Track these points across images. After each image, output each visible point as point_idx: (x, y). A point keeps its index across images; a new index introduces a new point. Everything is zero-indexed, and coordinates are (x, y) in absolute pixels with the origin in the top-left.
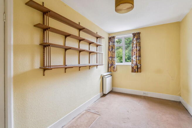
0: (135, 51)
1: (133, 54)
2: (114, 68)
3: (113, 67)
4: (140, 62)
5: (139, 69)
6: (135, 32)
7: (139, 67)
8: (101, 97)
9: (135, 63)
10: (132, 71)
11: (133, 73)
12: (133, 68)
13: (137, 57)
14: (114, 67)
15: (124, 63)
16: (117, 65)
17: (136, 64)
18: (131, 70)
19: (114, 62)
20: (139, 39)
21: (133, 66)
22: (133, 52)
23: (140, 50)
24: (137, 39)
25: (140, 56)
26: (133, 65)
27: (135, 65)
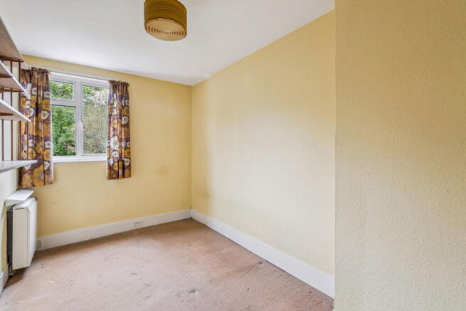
0: (116, 127)
1: (112, 133)
2: (47, 172)
3: (44, 172)
4: (129, 153)
5: (127, 171)
6: (117, 80)
7: (126, 164)
8: (4, 288)
9: (117, 156)
10: (110, 177)
11: (112, 181)
12: (111, 168)
13: (120, 140)
14: (49, 170)
15: (81, 157)
16: (55, 164)
17: (120, 159)
18: (107, 175)
19: (48, 154)
20: (125, 99)
21: (111, 164)
22: (112, 129)
23: (127, 126)
24: (121, 98)
25: (128, 140)
26: (112, 162)
27: (116, 160)
